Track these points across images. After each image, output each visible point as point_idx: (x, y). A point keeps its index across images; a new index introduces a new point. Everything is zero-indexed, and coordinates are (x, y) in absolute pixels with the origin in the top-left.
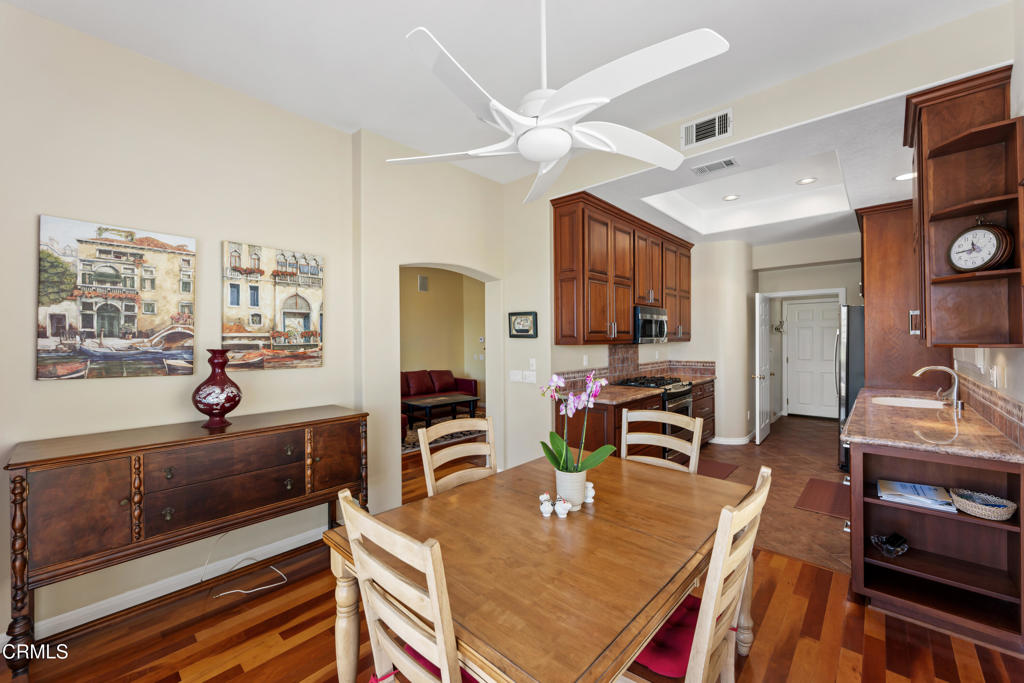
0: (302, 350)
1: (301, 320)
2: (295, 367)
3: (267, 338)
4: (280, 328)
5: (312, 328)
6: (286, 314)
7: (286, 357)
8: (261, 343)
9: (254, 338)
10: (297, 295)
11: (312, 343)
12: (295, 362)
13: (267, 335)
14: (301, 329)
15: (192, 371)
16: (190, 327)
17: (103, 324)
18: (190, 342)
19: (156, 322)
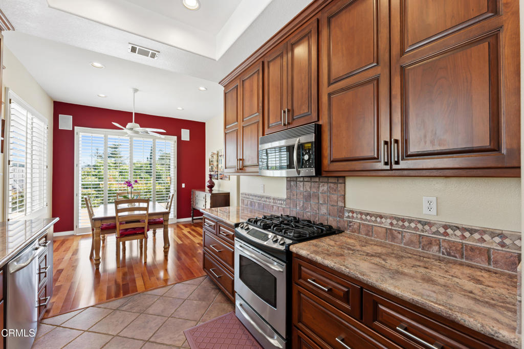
2: (225, 180)
9: (222, 172)
12: (226, 178)
15: (217, 179)
16: (216, 170)
17: (212, 170)
18: (217, 173)
19: (215, 169)
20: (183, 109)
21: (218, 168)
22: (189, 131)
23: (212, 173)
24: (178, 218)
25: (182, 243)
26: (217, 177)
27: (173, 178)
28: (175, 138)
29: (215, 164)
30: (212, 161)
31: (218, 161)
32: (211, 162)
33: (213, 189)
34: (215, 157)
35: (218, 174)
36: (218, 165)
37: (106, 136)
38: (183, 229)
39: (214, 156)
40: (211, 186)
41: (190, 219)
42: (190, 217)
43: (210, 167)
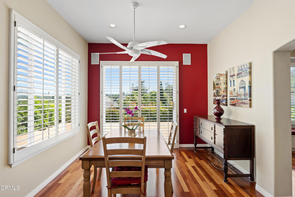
0: (244, 101)
1: (243, 89)
2: (242, 107)
3: (236, 96)
4: (239, 93)
5: (246, 92)
6: (240, 88)
7: (240, 103)
8: (235, 98)
9: (234, 96)
10: (242, 80)
11: (246, 98)
12: (242, 105)
13: (236, 95)
14: (243, 93)
15: (227, 105)
16: (225, 94)
17: (217, 94)
18: (225, 98)
19: (222, 93)
20: (186, 27)
21: (227, 91)
22: (190, 54)
23: (218, 98)
24: (180, 143)
25: (188, 191)
26: (226, 103)
27: (175, 103)
28: (177, 63)
29: (223, 87)
30: (217, 84)
31: (227, 84)
32: (216, 86)
33: (221, 117)
34: (223, 79)
35: (226, 100)
36: (226, 88)
37: (121, 67)
38: (187, 162)
39: (221, 78)
40: (219, 114)
41: (192, 146)
42: (193, 143)
43: (215, 91)
